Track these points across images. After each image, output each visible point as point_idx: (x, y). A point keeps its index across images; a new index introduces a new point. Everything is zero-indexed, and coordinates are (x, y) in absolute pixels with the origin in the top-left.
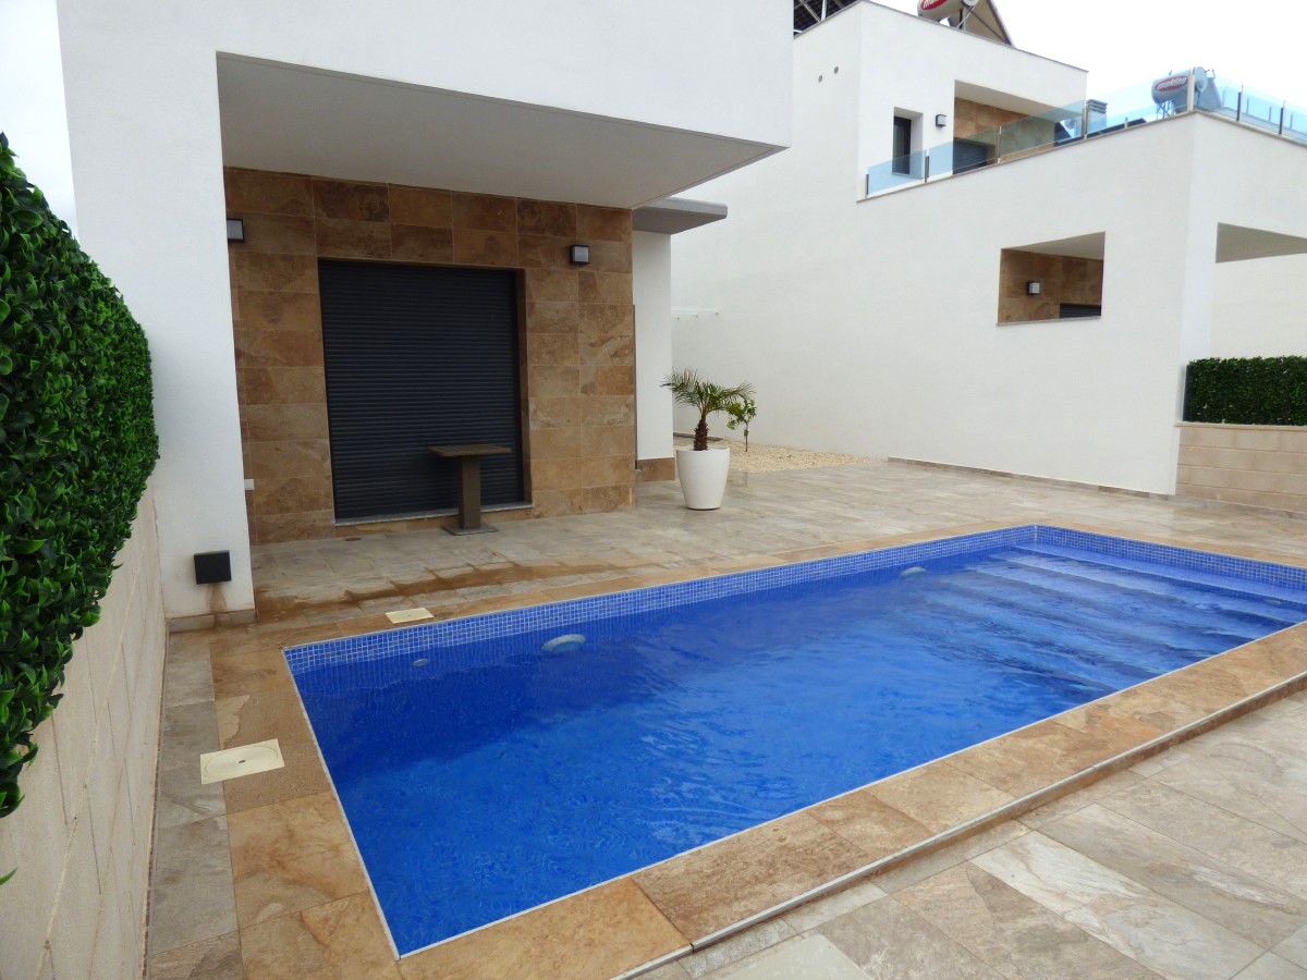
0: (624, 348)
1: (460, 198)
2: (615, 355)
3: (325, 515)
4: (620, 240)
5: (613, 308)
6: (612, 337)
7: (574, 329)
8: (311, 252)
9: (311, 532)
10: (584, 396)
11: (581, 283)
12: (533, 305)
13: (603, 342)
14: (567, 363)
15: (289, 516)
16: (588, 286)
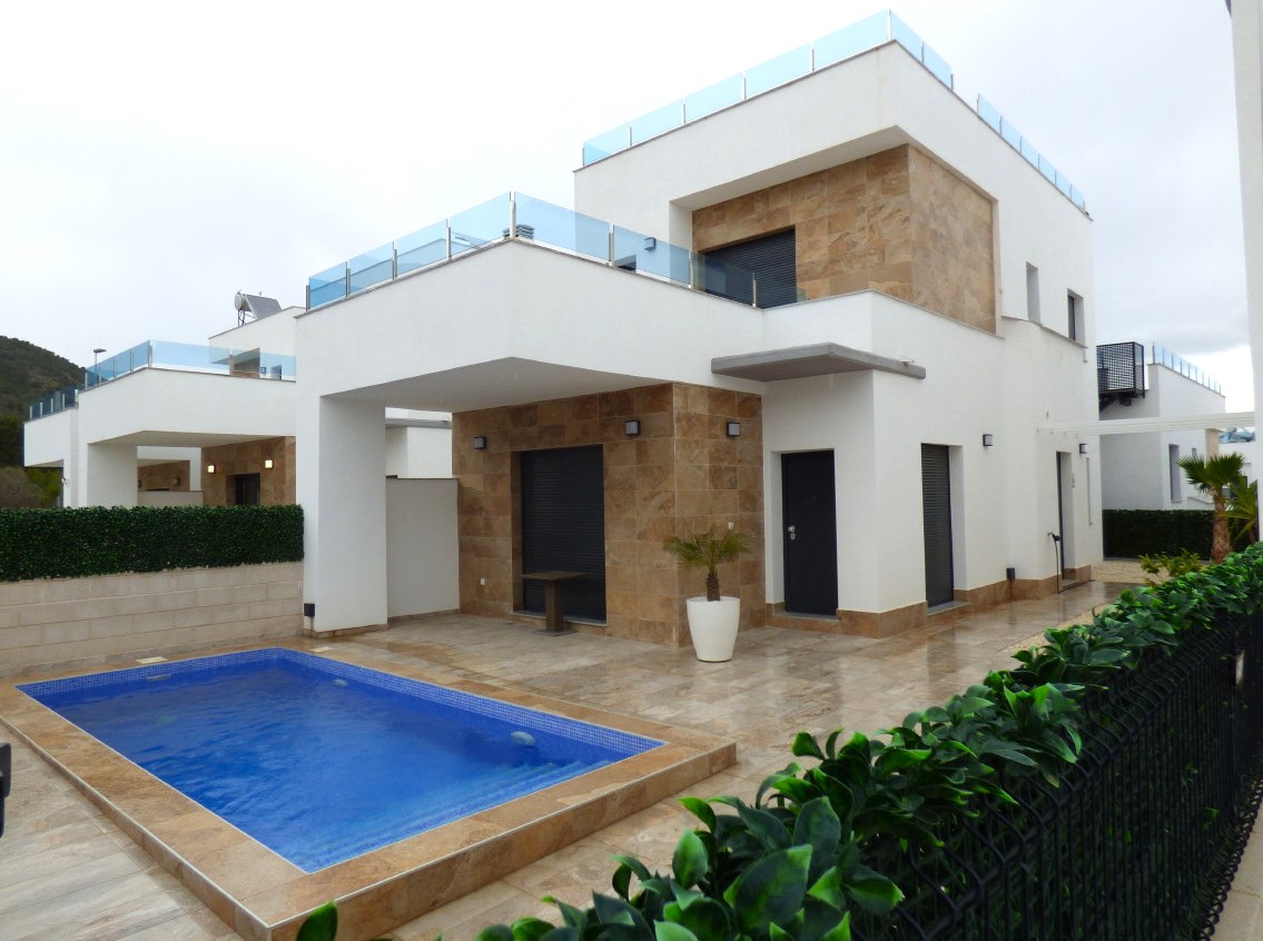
0: (668, 501)
1: (568, 401)
2: (661, 508)
3: (508, 606)
4: (664, 410)
5: (660, 467)
6: (659, 493)
7: (632, 488)
8: (508, 450)
9: (502, 615)
10: (638, 541)
11: (637, 450)
12: (607, 470)
13: (653, 496)
14: (629, 515)
15: (497, 603)
16: (642, 451)
